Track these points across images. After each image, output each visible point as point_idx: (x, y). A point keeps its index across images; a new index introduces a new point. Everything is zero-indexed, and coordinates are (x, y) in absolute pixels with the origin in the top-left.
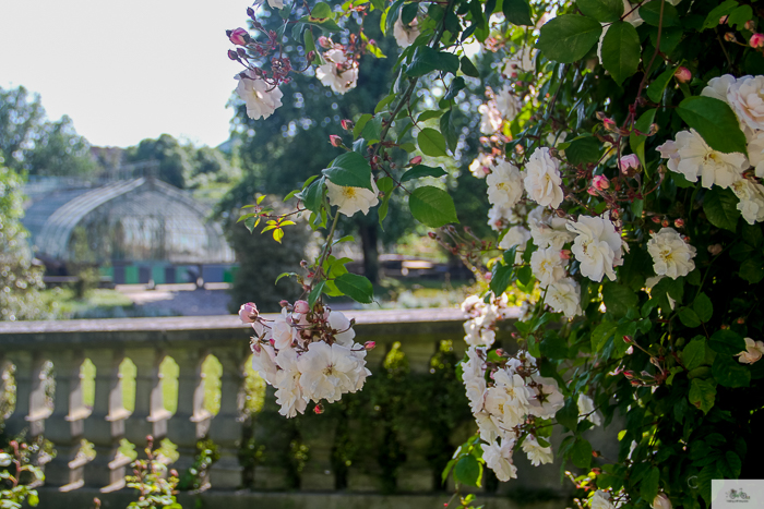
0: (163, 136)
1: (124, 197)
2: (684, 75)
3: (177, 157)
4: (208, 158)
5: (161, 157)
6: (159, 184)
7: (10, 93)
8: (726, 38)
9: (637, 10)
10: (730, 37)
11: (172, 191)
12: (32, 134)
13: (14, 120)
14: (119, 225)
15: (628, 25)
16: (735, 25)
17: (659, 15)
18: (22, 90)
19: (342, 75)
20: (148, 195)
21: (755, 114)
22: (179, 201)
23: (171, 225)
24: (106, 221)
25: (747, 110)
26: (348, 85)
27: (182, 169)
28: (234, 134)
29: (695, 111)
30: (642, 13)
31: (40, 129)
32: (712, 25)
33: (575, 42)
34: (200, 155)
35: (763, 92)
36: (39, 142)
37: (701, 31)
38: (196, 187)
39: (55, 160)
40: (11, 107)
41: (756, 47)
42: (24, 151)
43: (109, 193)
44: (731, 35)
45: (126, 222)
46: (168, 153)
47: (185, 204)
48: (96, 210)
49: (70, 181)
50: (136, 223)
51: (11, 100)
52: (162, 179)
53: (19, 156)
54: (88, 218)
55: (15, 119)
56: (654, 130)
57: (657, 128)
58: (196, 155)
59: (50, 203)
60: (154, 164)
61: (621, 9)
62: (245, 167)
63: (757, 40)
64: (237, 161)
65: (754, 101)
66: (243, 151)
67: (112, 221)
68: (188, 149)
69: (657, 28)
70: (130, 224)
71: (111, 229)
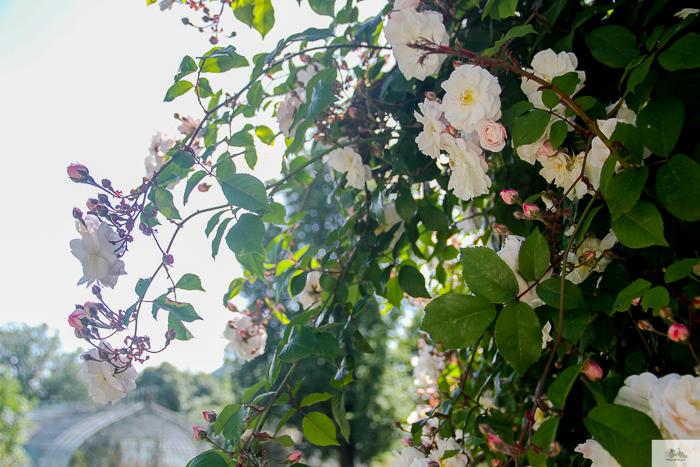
0: (164, 364)
1: (124, 421)
2: (594, 372)
3: (175, 382)
4: (203, 383)
5: (160, 382)
6: (157, 408)
7: (34, 329)
8: (640, 326)
9: (535, 287)
10: (644, 325)
11: (167, 414)
12: (49, 364)
13: (34, 352)
14: (117, 447)
15: (525, 305)
16: (650, 310)
17: (560, 295)
18: (45, 327)
19: (249, 340)
20: (146, 418)
21: (690, 428)
22: (175, 423)
23: (166, 446)
24: (106, 444)
25: (678, 420)
26: (253, 352)
27: (178, 393)
28: (227, 361)
29: (608, 425)
30: (541, 293)
31: (57, 359)
32: (624, 308)
33: (465, 325)
34: (195, 380)
35: (694, 398)
36: (53, 371)
37: (611, 314)
38: (189, 411)
39: (67, 387)
40: (33, 340)
41: (676, 340)
42: (41, 380)
43: (111, 417)
44: (645, 323)
45: (125, 444)
46: (167, 378)
47: (179, 426)
48: (98, 433)
49: (78, 406)
50: (133, 444)
51: (34, 335)
52: (160, 403)
53: (35, 384)
54: (91, 440)
55: (36, 350)
56: (555, 450)
57: (558, 448)
58: (193, 381)
59: (58, 427)
60: (154, 389)
61: (516, 288)
62: (235, 391)
63: (676, 333)
64: (228, 385)
65: (685, 409)
66: (233, 376)
67: (112, 442)
68: (185, 375)
69: (558, 310)
70: (128, 445)
71: (111, 452)
